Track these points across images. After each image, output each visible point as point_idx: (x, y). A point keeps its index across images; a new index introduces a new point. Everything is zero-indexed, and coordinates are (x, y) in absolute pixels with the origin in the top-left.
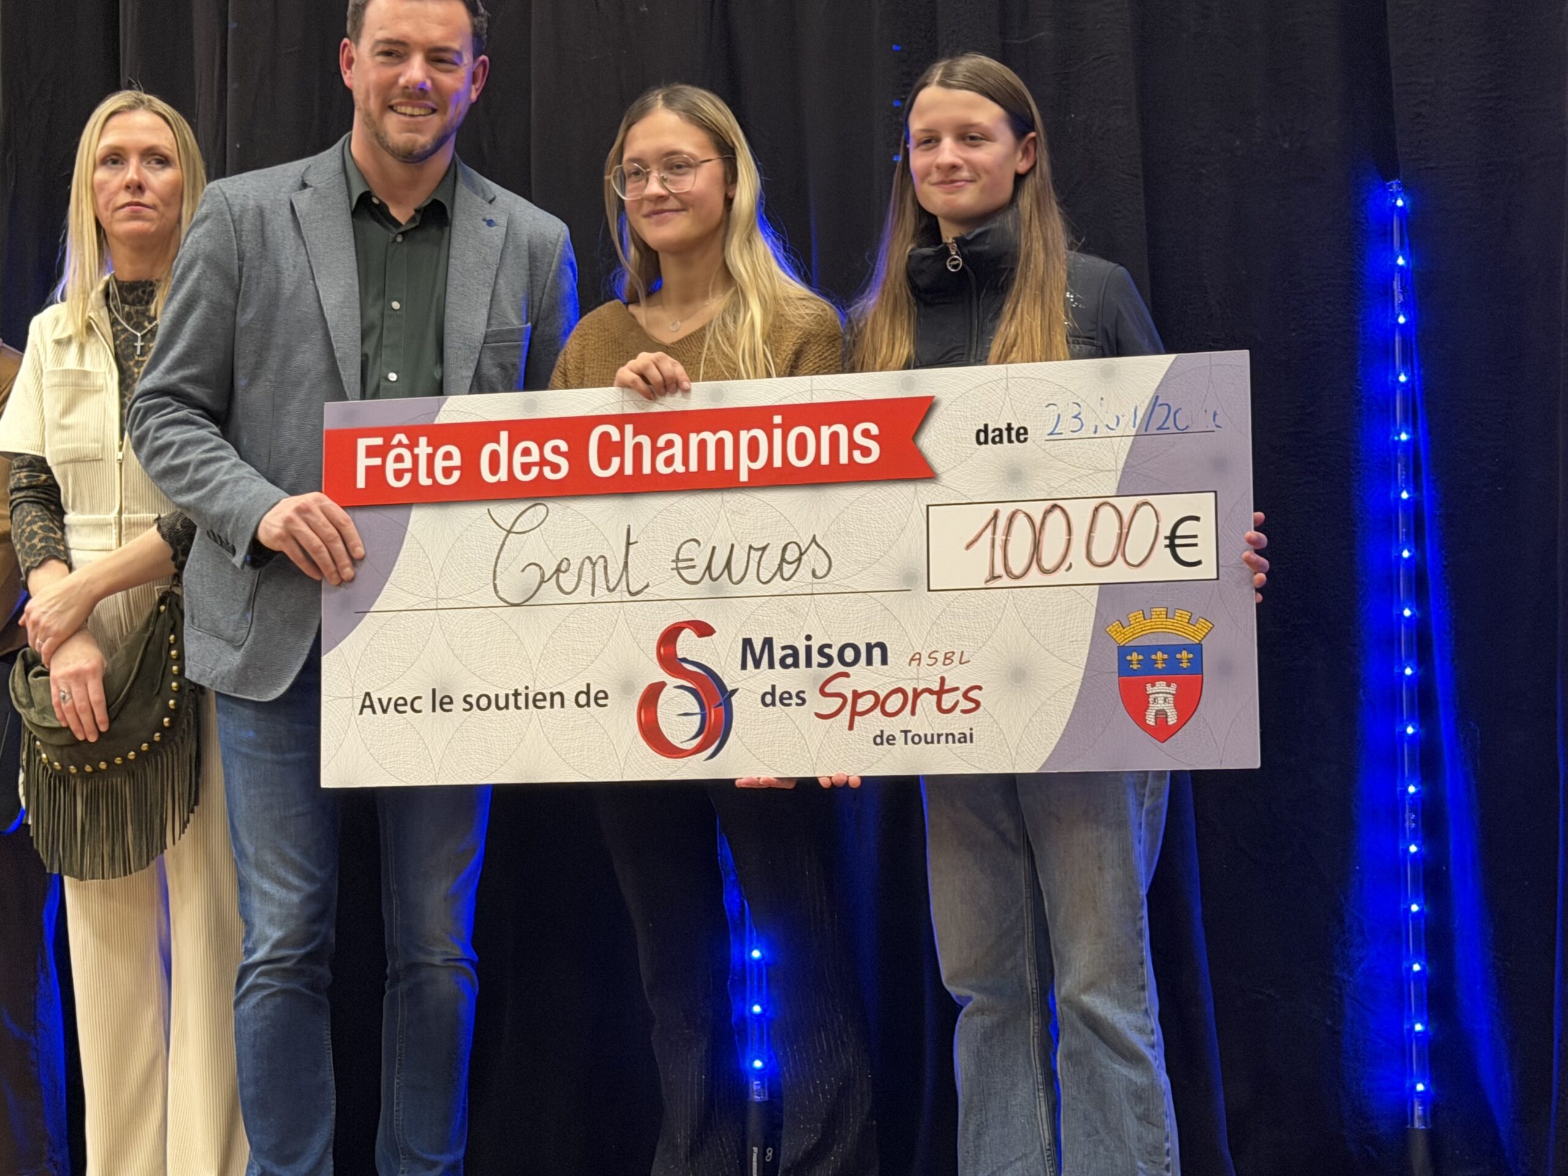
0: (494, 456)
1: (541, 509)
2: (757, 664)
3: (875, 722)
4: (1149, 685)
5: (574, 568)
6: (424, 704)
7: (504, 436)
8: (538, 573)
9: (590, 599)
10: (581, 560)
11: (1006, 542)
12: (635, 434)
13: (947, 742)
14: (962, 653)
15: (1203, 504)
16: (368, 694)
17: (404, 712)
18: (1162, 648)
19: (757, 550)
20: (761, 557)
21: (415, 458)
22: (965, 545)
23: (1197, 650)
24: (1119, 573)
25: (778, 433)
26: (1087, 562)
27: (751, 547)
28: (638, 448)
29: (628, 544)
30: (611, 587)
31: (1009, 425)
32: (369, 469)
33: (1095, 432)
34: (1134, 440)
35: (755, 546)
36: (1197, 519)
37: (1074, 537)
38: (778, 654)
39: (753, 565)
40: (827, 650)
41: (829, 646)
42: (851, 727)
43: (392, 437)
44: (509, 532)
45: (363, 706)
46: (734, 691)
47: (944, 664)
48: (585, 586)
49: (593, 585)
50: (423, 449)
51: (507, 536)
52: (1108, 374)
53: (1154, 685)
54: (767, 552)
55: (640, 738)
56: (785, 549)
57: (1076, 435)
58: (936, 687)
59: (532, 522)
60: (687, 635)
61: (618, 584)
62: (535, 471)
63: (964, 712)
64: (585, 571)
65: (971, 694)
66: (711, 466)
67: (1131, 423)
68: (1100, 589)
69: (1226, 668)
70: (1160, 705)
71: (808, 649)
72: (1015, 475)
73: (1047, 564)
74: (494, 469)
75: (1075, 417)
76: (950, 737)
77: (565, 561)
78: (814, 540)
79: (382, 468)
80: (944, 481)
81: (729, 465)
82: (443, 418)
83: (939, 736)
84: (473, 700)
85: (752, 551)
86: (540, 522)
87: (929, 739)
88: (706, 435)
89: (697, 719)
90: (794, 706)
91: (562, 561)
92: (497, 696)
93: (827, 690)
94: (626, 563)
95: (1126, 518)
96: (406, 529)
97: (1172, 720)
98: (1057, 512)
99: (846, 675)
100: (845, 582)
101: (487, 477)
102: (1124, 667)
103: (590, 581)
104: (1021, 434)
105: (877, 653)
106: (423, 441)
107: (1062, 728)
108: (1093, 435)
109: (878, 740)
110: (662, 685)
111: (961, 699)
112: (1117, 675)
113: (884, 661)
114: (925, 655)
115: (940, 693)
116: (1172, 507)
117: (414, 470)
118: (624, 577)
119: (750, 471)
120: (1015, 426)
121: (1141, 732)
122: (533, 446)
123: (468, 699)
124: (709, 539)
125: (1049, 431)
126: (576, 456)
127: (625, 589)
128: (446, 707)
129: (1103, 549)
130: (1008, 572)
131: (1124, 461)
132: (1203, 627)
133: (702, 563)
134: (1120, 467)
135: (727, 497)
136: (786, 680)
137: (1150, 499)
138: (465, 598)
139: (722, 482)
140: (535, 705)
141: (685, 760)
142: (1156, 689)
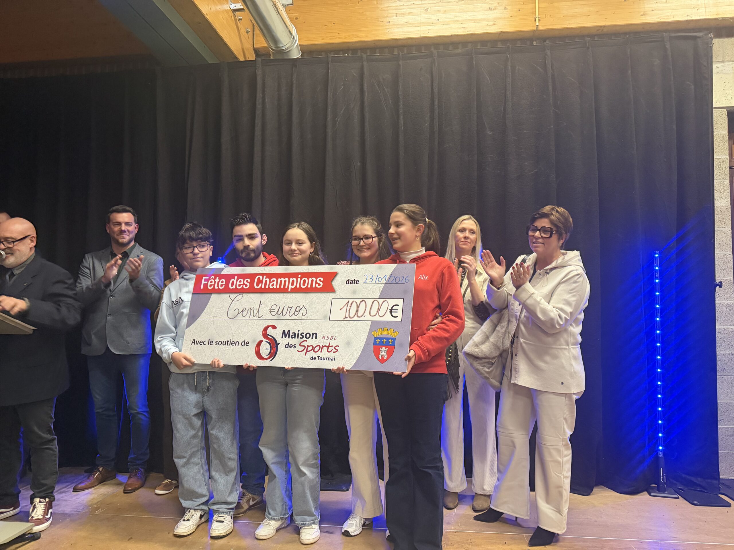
0: (233, 282)
1: (241, 296)
2: (285, 337)
3: (311, 354)
4: (381, 348)
5: (246, 311)
6: (206, 343)
7: (236, 277)
8: (238, 311)
9: (250, 318)
10: (248, 308)
11: (350, 309)
12: (266, 279)
14: (335, 337)
15: (400, 302)
16: (194, 340)
17: (202, 344)
18: (385, 338)
19: (290, 308)
21: (215, 282)
22: (340, 309)
23: (394, 339)
24: (377, 318)
25: (299, 279)
26: (369, 315)
27: (288, 307)
28: (266, 281)
29: (260, 305)
31: (355, 279)
32: (204, 284)
34: (385, 285)
36: (398, 305)
37: (367, 308)
38: (291, 334)
39: (288, 311)
40: (303, 334)
42: (305, 355)
43: (211, 277)
44: (233, 301)
45: (193, 343)
46: (279, 344)
47: (330, 339)
48: (248, 315)
49: (250, 315)
50: (217, 280)
52: (380, 268)
53: (382, 348)
55: (255, 354)
56: (296, 308)
57: (370, 283)
58: (328, 345)
59: (239, 298)
60: (270, 328)
61: (256, 315)
62: (242, 286)
63: (334, 352)
64: (249, 311)
65: (336, 348)
66: (282, 287)
67: (385, 280)
68: (372, 322)
69: (401, 345)
70: (383, 353)
71: (298, 333)
72: (354, 292)
73: (359, 315)
74: (232, 285)
75: (371, 279)
76: (329, 359)
78: (304, 306)
79: (207, 284)
80: (337, 293)
81: (286, 287)
82: (223, 273)
83: (326, 358)
84: (218, 342)
87: (324, 359)
88: (282, 279)
89: (269, 350)
90: (293, 348)
91: (244, 308)
92: (223, 342)
93: (302, 344)
94: (259, 309)
95: (380, 305)
96: (210, 299)
97: (385, 358)
98: (364, 302)
99: (306, 341)
100: (310, 317)
101: (231, 287)
102: (375, 343)
104: (357, 282)
105: (315, 335)
106: (218, 278)
107: (357, 358)
108: (375, 283)
109: (312, 358)
110: (262, 341)
111: (334, 349)
112: (373, 345)
113: (316, 338)
114: (326, 337)
115: (328, 347)
116: (392, 302)
117: (214, 285)
118: (258, 313)
119: (291, 288)
120: (356, 280)
121: (377, 360)
122: (242, 280)
124: (279, 304)
125: (364, 282)
126: (252, 283)
127: (258, 316)
128: (211, 344)
129: (373, 312)
130: (349, 316)
131: (381, 289)
132: (396, 333)
133: (276, 311)
134: (380, 291)
135: (285, 294)
136: (292, 341)
137: (387, 300)
138: (221, 317)
139: (283, 290)
140: (232, 345)
141: (265, 361)
142: (382, 349)
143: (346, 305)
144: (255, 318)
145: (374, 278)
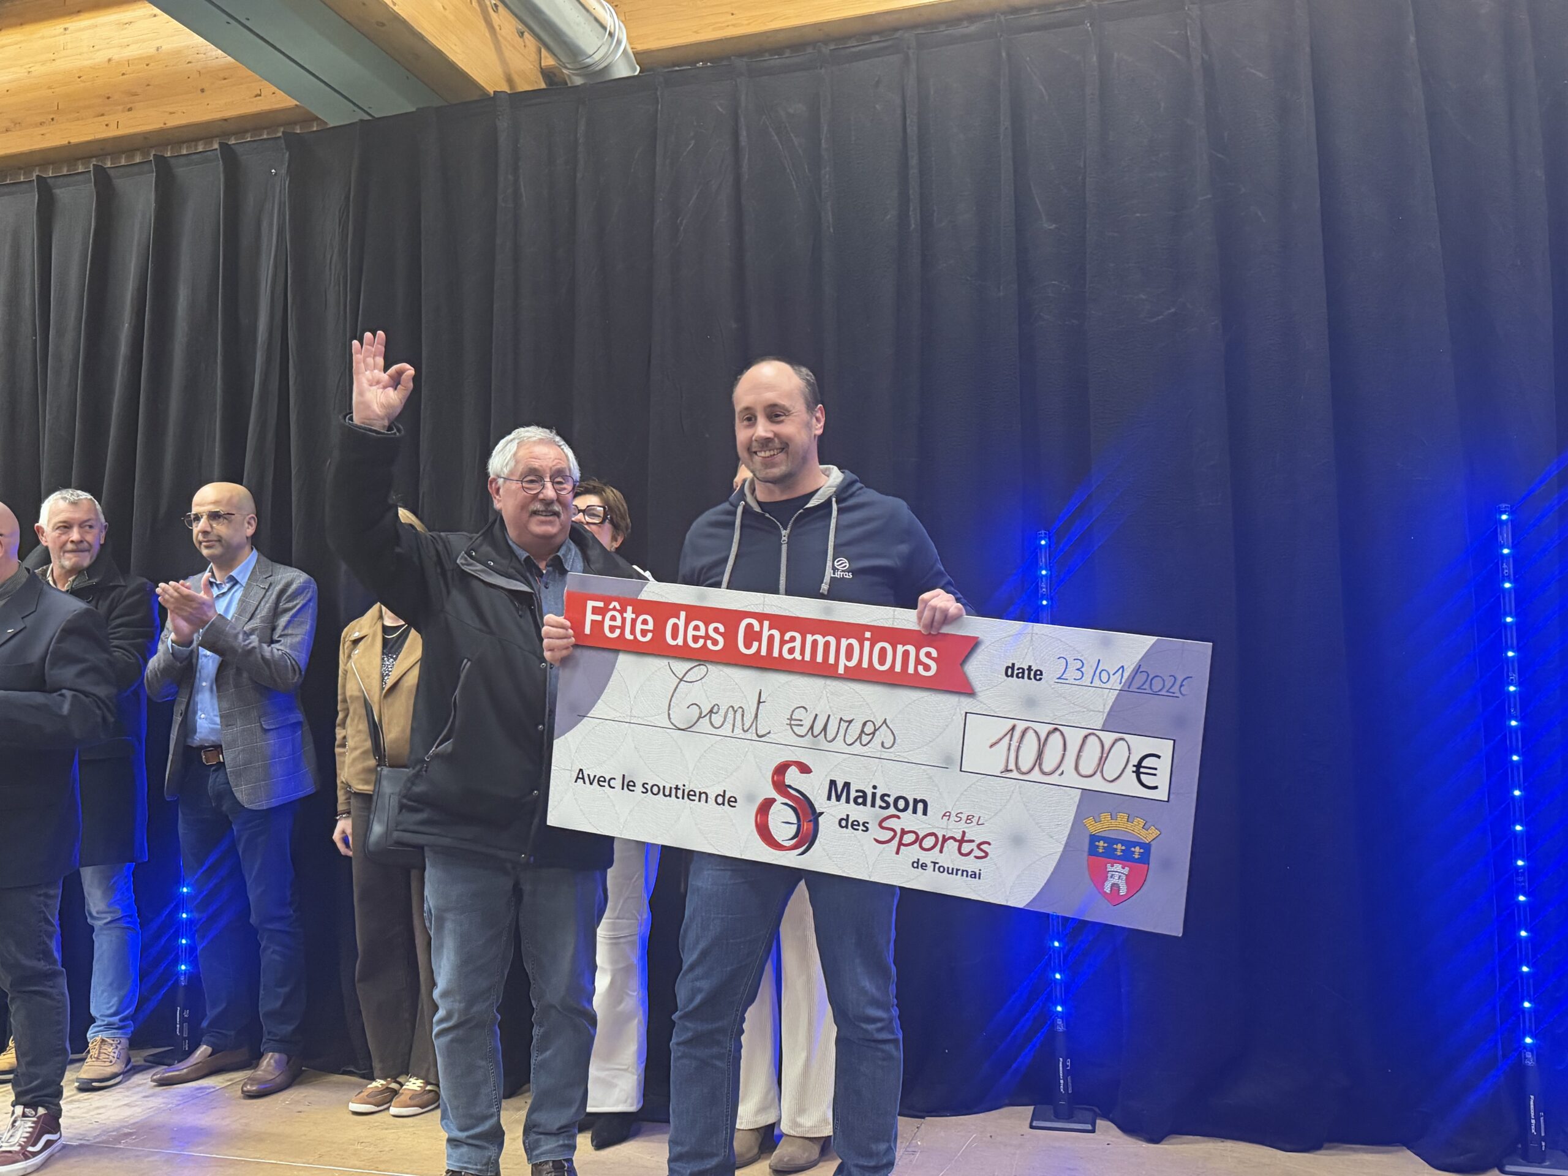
0: (675, 627)
1: (704, 669)
2: (838, 798)
3: (914, 852)
4: (1109, 865)
5: (722, 712)
6: (616, 784)
7: (683, 614)
8: (698, 711)
9: (730, 734)
10: (727, 707)
11: (1019, 747)
12: (769, 630)
13: (962, 875)
14: (979, 818)
15: (1165, 748)
16: (581, 770)
17: (604, 786)
18: (1123, 842)
19: (844, 721)
20: (848, 726)
21: (624, 620)
22: (990, 743)
23: (1146, 847)
24: (1097, 784)
25: (867, 644)
26: (1075, 772)
27: (841, 719)
28: (771, 638)
29: (759, 702)
30: (745, 729)
31: (1030, 667)
32: (593, 622)
33: (1091, 683)
34: (1118, 695)
35: (845, 718)
36: (1159, 757)
37: (1066, 753)
38: (853, 794)
39: (842, 732)
40: (886, 798)
41: (889, 796)
42: (897, 853)
43: (609, 605)
44: (681, 680)
45: (578, 778)
46: (822, 813)
47: (966, 822)
48: (728, 726)
49: (734, 725)
50: (629, 615)
51: (679, 683)
52: (1106, 643)
53: (1112, 866)
54: (852, 724)
55: (755, 832)
56: (865, 724)
57: (1077, 682)
58: (959, 837)
59: (697, 676)
60: (793, 770)
61: (749, 728)
62: (701, 642)
63: (977, 857)
64: (729, 715)
65: (983, 847)
66: (819, 659)
67: (1119, 681)
68: (1082, 792)
69: (1167, 864)
70: (1115, 880)
71: (874, 795)
72: (1031, 702)
73: (1047, 768)
74: (675, 636)
75: (1078, 669)
76: (965, 873)
77: (716, 707)
78: (885, 722)
79: (602, 622)
80: (979, 698)
81: (832, 660)
82: (644, 596)
83: (958, 870)
84: (649, 787)
85: (842, 722)
86: (702, 676)
87: (950, 871)
88: (818, 637)
89: (794, 828)
90: (860, 831)
91: (714, 706)
92: (664, 787)
93: (884, 824)
94: (757, 715)
95: (1107, 747)
96: (614, 666)
97: (1123, 892)
98: (1057, 734)
99: (898, 817)
100: (905, 754)
101: (671, 641)
102: (1093, 851)
103: (732, 722)
104: (1038, 675)
105: (920, 806)
106: (630, 609)
107: (1045, 881)
108: (1090, 685)
109: (915, 865)
110: (773, 800)
111: (976, 849)
112: (1085, 854)
113: (925, 813)
114: (953, 814)
115: (961, 842)
116: (1141, 745)
117: (623, 628)
118: (754, 724)
119: (845, 665)
120: (1034, 668)
122: (702, 625)
123: (645, 786)
124: (814, 708)
125: (1058, 676)
126: (730, 636)
127: (754, 731)
128: (631, 788)
129: (1088, 764)
130: (1018, 769)
131: (1109, 706)
132: (1153, 832)
133: (807, 724)
135: (829, 682)
136: (858, 813)
137: (1125, 736)
138: (650, 718)
139: (825, 671)
140: (689, 798)
141: (785, 852)
142: (1114, 869)
143: (1009, 735)
144: (748, 736)
145: (1088, 671)
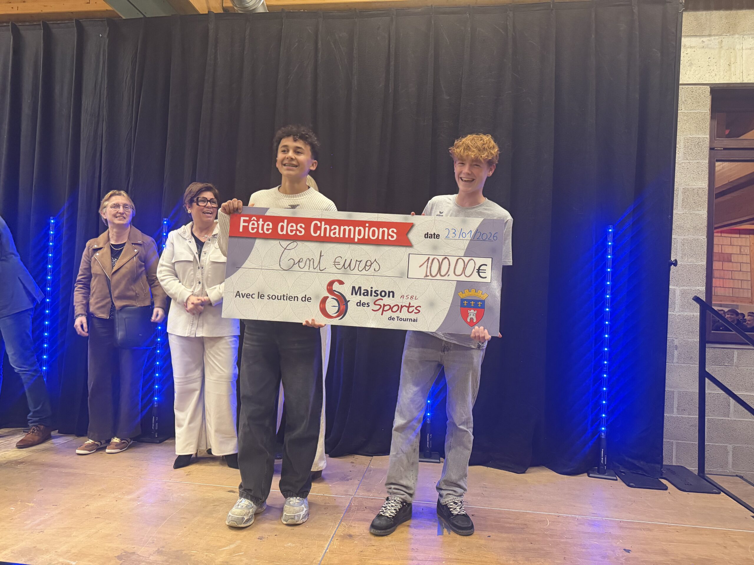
0: (282, 227)
1: (295, 244)
2: (356, 294)
3: (389, 314)
4: (469, 311)
6: (255, 296)
7: (286, 221)
8: (293, 262)
9: (308, 270)
10: (306, 259)
11: (431, 266)
12: (325, 225)
14: (416, 296)
15: (488, 261)
16: (238, 292)
17: (249, 298)
18: (474, 300)
19: (359, 261)
20: (359, 263)
21: (258, 225)
22: (419, 266)
23: (483, 302)
24: (463, 278)
25: (367, 229)
26: (454, 274)
27: (357, 260)
28: (325, 229)
29: (321, 256)
31: (434, 233)
32: (243, 226)
33: (459, 238)
34: (470, 241)
36: (486, 265)
37: (450, 267)
38: (362, 292)
39: (357, 266)
41: (378, 291)
42: (382, 314)
43: (252, 218)
44: (285, 249)
45: (237, 295)
46: (349, 301)
47: (410, 299)
48: (307, 267)
49: (309, 267)
50: (261, 222)
52: (464, 222)
54: (361, 262)
55: (320, 312)
56: (367, 261)
57: (453, 238)
58: (408, 305)
60: (336, 283)
61: (316, 267)
62: (294, 232)
63: (415, 313)
64: (307, 263)
65: (418, 308)
66: (347, 236)
67: (469, 236)
68: (457, 282)
69: (491, 308)
70: (472, 316)
71: (371, 291)
72: (435, 248)
73: (442, 274)
74: (282, 230)
75: (453, 233)
76: (411, 320)
78: (375, 260)
79: (248, 226)
80: (414, 247)
81: (352, 236)
82: (267, 214)
83: (407, 319)
84: (271, 296)
85: (357, 262)
86: (295, 247)
87: (404, 320)
88: (346, 227)
89: (337, 308)
90: (366, 307)
91: (301, 259)
92: (278, 296)
93: (377, 303)
94: (320, 261)
95: (466, 263)
96: (254, 245)
97: (475, 321)
98: (446, 260)
99: (382, 299)
100: (384, 273)
101: (280, 232)
102: (462, 305)
103: (308, 265)
104: (438, 236)
105: (391, 294)
106: (261, 220)
107: (443, 320)
109: (390, 319)
110: (328, 297)
111: (415, 309)
112: (460, 307)
113: (393, 297)
114: (405, 296)
115: (409, 307)
116: (479, 261)
117: (258, 228)
118: (319, 265)
119: (358, 238)
120: (436, 234)
121: (465, 323)
122: (294, 225)
123: (269, 296)
124: (345, 257)
125: (446, 236)
126: (307, 229)
127: (319, 269)
128: (262, 297)
129: (459, 271)
130: (431, 275)
131: (466, 247)
132: (485, 296)
133: (342, 264)
134: (465, 248)
135: (351, 245)
136: (365, 299)
137: (473, 258)
138: (271, 267)
139: (350, 241)
140: (289, 300)
141: (333, 319)
142: (471, 312)
143: (427, 262)
144: (316, 270)
145: (458, 233)
